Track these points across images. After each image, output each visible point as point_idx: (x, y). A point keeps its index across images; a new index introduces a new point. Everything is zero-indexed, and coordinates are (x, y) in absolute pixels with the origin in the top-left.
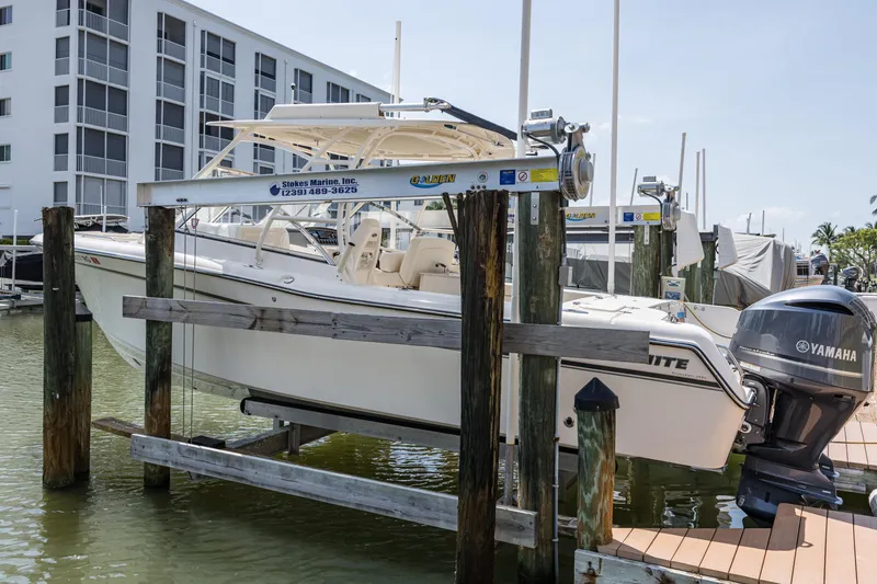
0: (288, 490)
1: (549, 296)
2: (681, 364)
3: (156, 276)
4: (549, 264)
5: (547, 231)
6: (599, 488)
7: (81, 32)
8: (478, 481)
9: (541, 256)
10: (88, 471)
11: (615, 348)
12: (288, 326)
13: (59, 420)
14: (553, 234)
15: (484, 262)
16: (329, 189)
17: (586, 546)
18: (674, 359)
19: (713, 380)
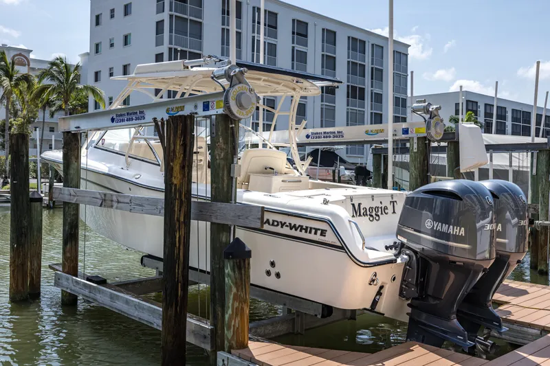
0: (112, 308)
1: (223, 184)
2: (323, 233)
3: (67, 174)
4: (222, 162)
5: (221, 141)
6: (233, 311)
7: (171, 16)
8: (168, 301)
9: (218, 157)
10: (39, 293)
11: (247, 218)
12: (115, 205)
13: (17, 260)
14: (226, 143)
15: (172, 161)
16: (134, 118)
17: (226, 350)
18: (319, 229)
19: (339, 244)
